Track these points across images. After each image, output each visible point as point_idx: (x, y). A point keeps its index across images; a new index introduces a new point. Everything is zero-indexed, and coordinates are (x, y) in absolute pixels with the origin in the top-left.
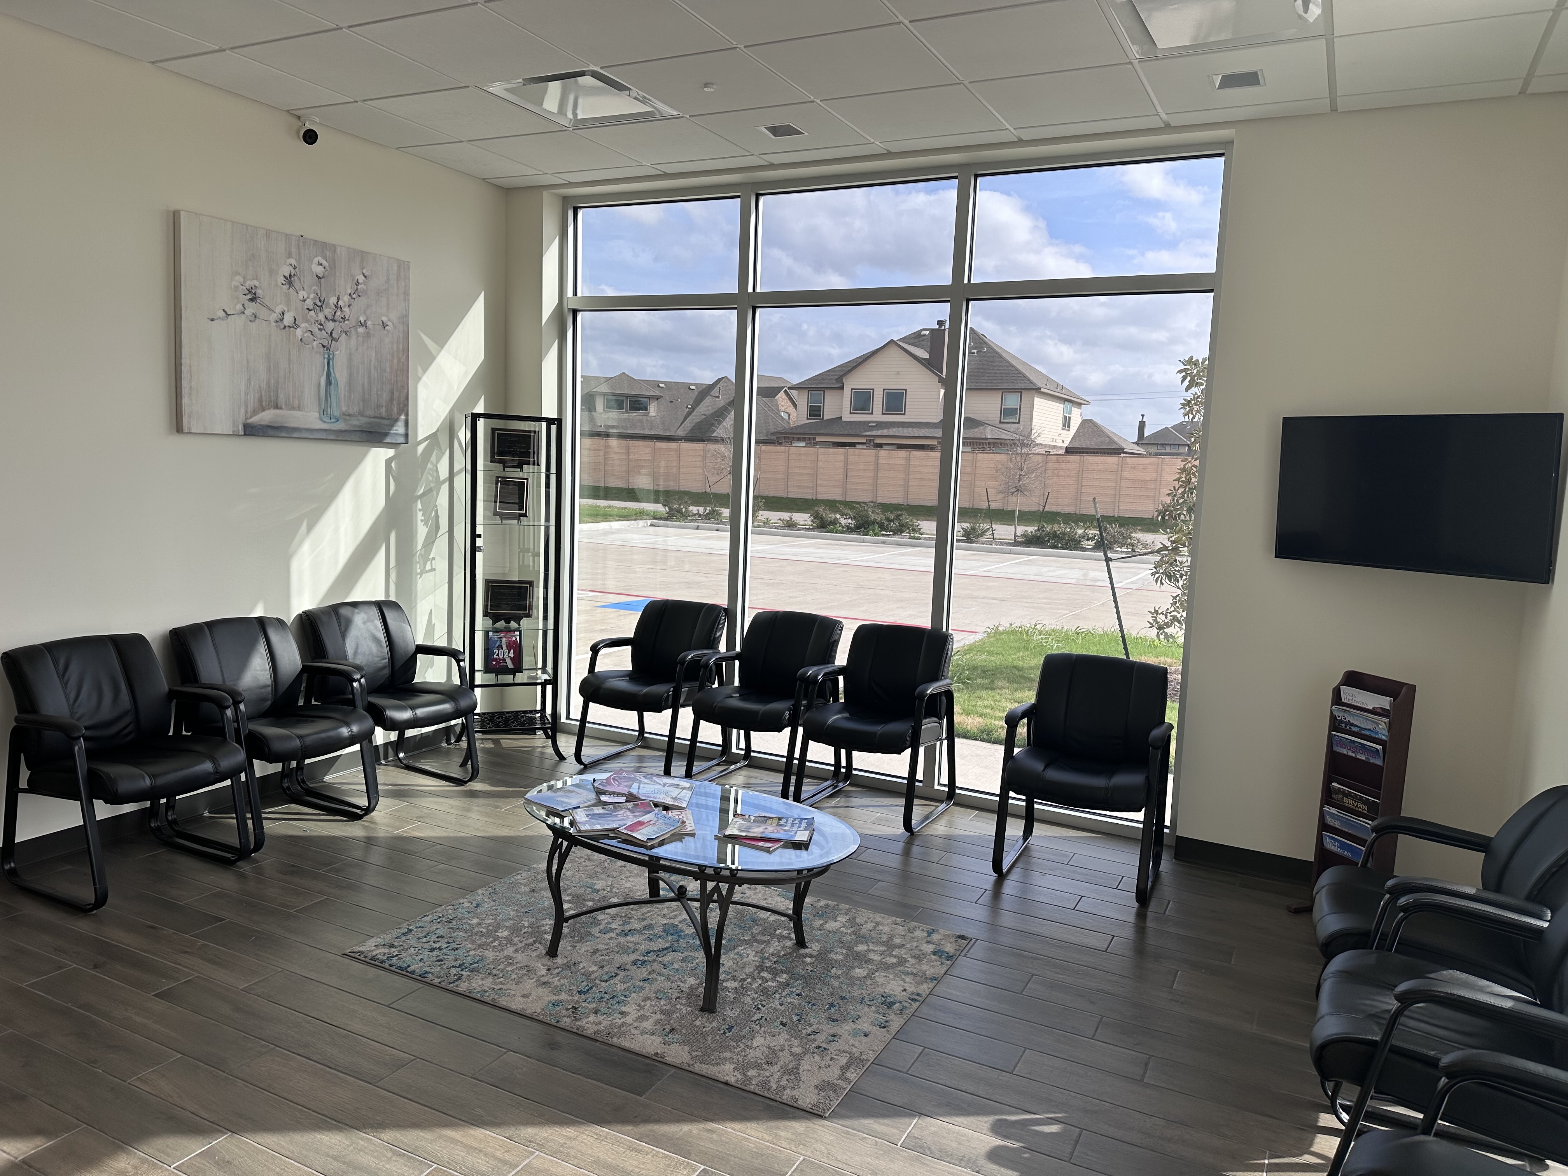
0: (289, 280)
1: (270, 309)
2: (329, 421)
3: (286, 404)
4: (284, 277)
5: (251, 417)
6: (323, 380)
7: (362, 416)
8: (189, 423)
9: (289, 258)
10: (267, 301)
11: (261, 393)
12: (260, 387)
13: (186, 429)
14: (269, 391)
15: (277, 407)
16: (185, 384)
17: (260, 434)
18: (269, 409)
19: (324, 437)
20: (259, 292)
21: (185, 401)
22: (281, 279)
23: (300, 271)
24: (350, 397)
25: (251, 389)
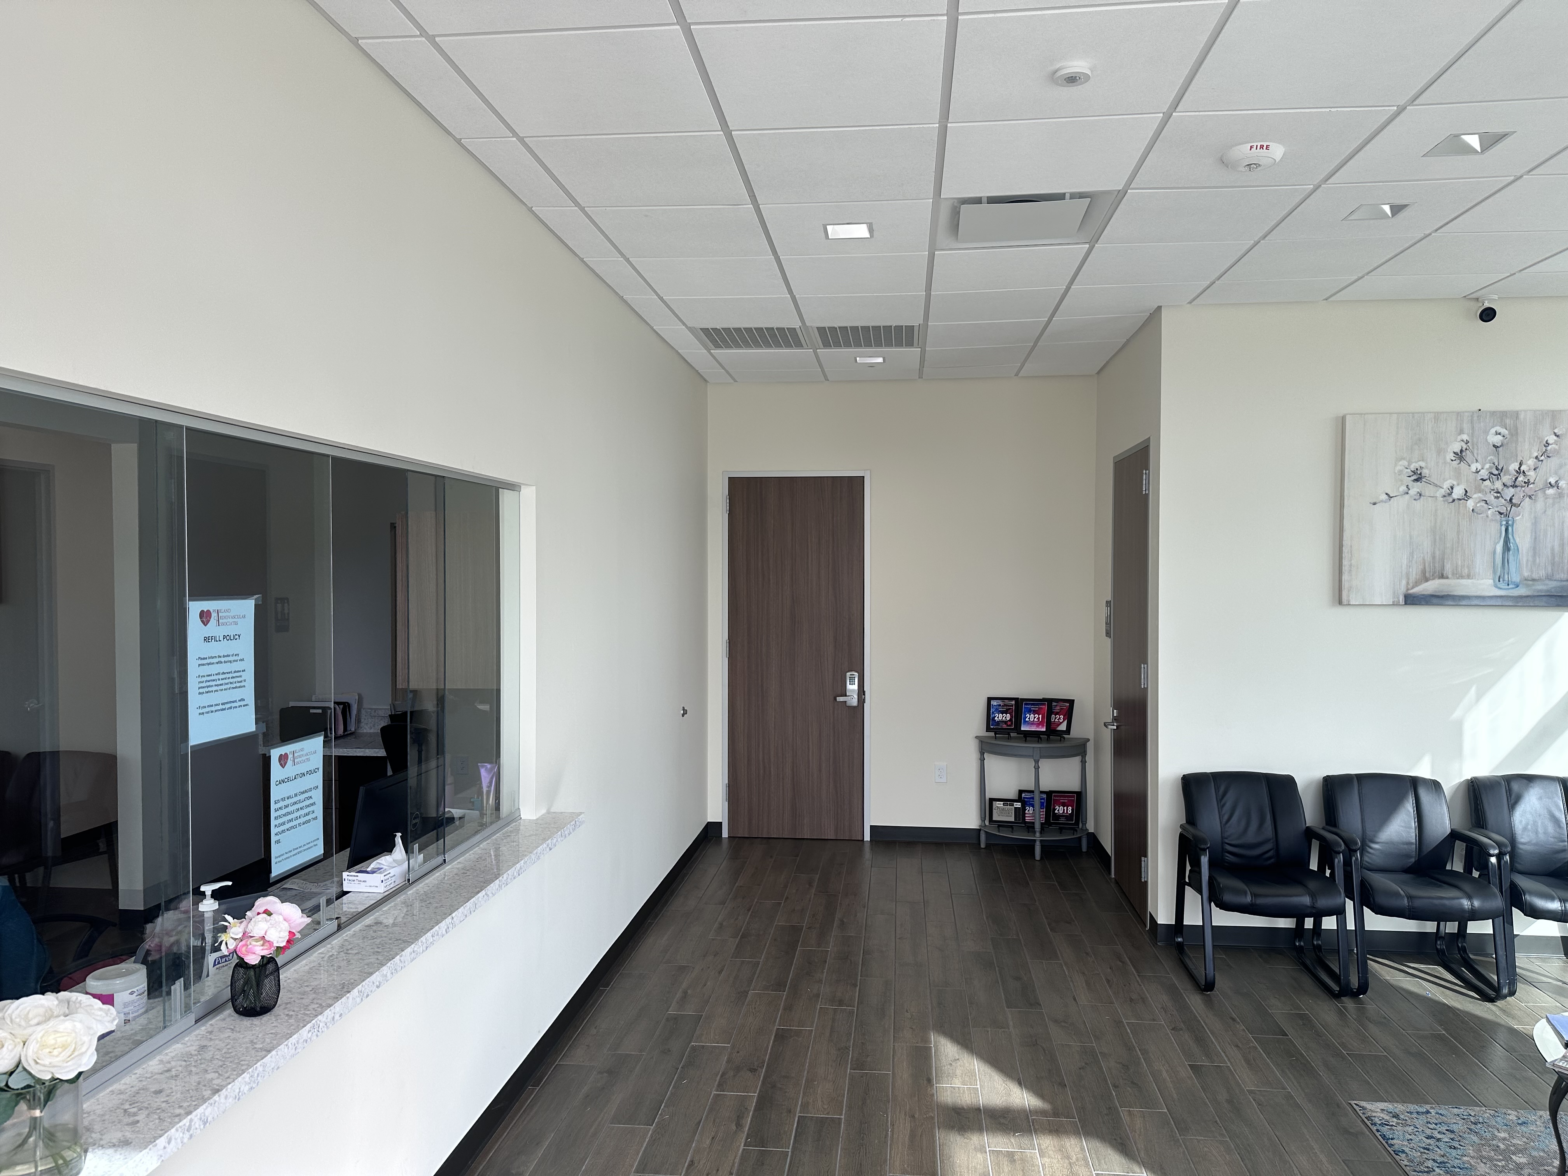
0: (1460, 456)
1: (1436, 486)
2: (1507, 587)
3: (1453, 574)
4: (1454, 453)
5: (1412, 588)
6: (1499, 548)
7: (1551, 580)
8: (1348, 596)
9: (1460, 434)
10: (1433, 479)
11: (1425, 565)
12: (1424, 559)
13: (1345, 601)
14: (1434, 563)
15: (1442, 576)
16: (1345, 562)
17: (1423, 603)
18: (1433, 579)
19: (1500, 604)
20: (1425, 472)
21: (1345, 577)
22: (1451, 456)
23: (1473, 445)
24: (1534, 561)
25: (1414, 562)
